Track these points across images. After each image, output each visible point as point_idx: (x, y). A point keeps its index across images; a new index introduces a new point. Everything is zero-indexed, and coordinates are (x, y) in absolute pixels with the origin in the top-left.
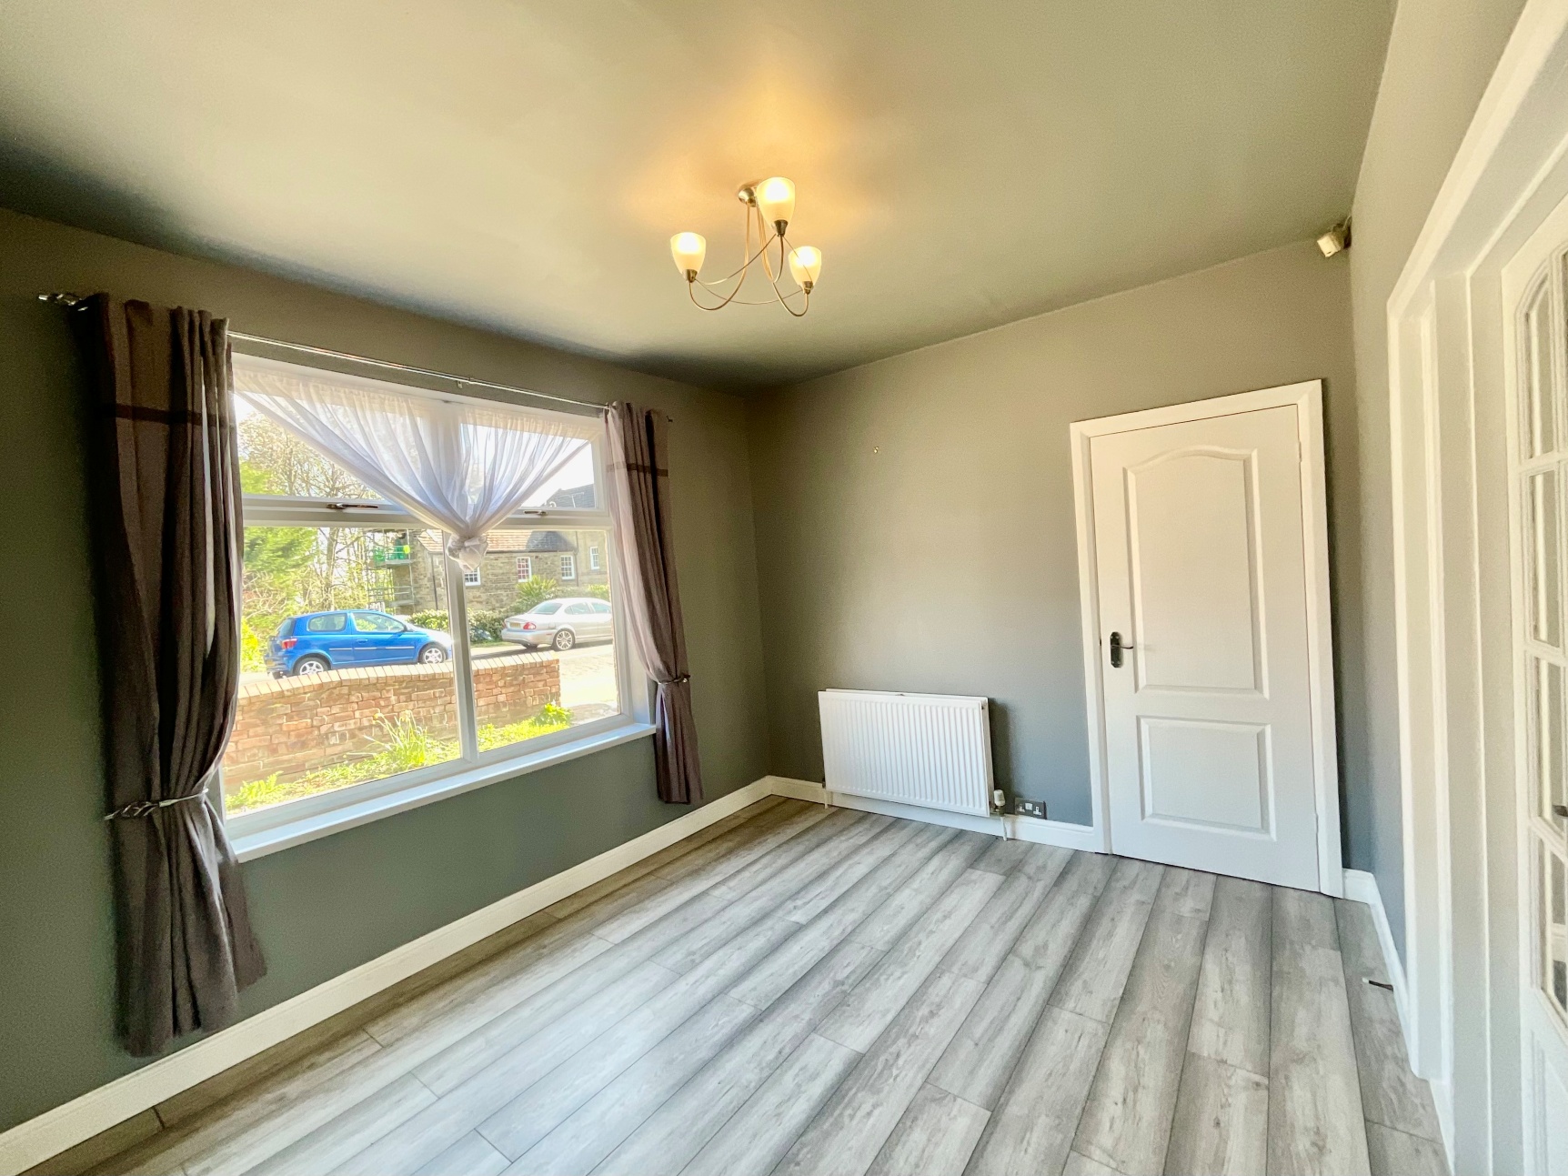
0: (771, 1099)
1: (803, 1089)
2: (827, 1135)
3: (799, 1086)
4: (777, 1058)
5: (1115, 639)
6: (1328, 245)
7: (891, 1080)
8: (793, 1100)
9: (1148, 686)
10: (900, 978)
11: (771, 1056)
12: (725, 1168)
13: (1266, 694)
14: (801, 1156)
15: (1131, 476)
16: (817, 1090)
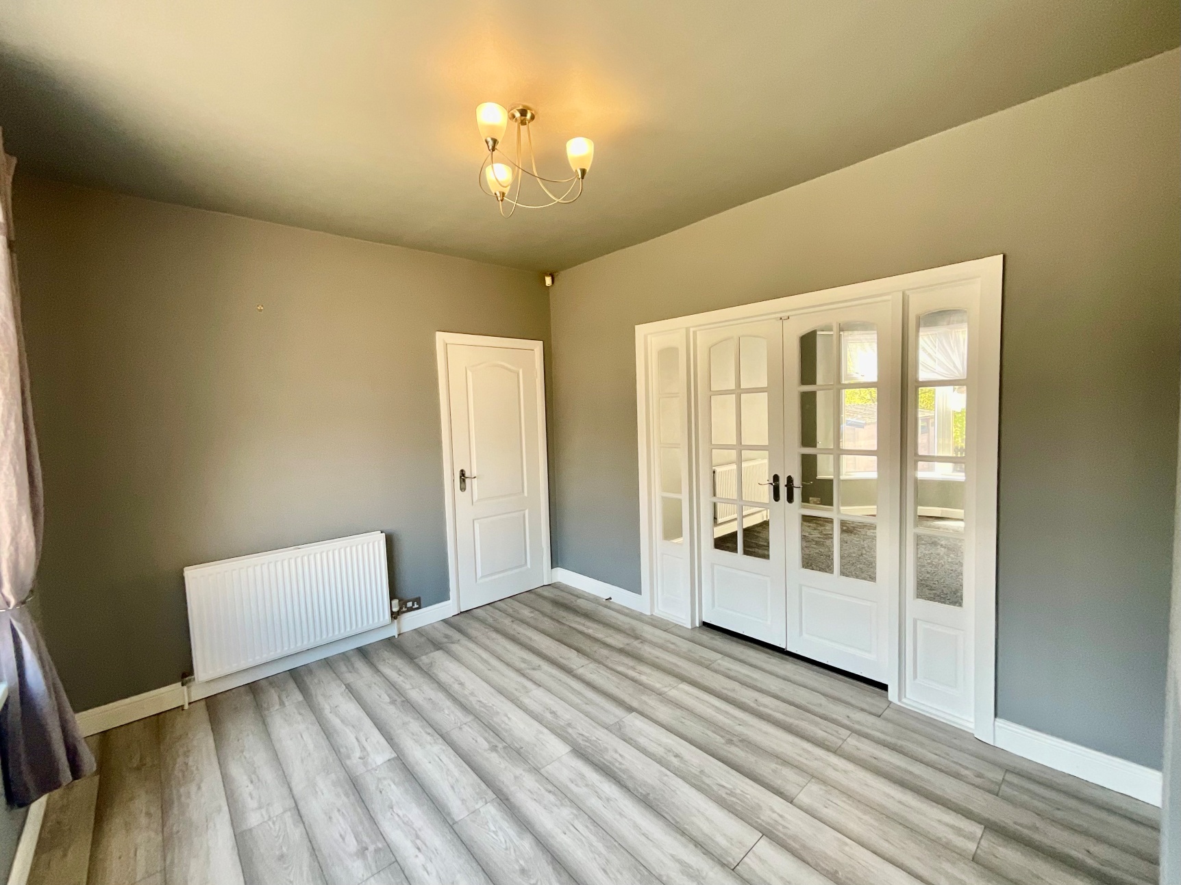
0: (594, 803)
1: (590, 783)
2: (631, 777)
3: (587, 785)
4: (554, 794)
5: (462, 473)
6: (548, 281)
7: (600, 742)
8: (598, 791)
9: (479, 500)
10: (509, 718)
11: (552, 798)
12: (643, 834)
13: (526, 494)
14: (643, 792)
15: (469, 373)
16: (593, 776)
